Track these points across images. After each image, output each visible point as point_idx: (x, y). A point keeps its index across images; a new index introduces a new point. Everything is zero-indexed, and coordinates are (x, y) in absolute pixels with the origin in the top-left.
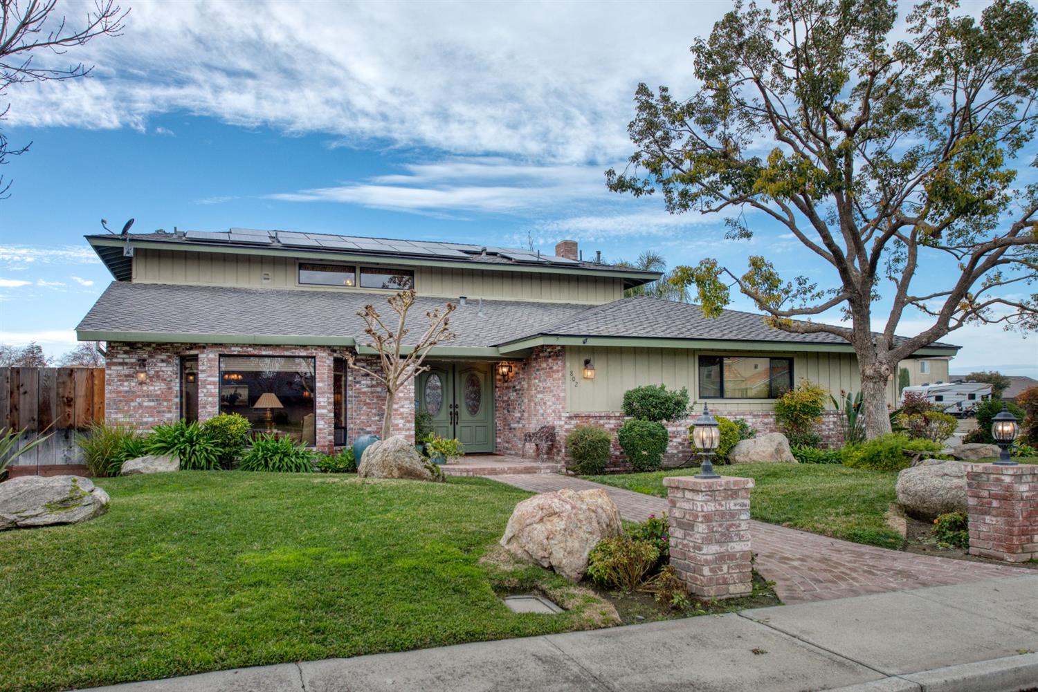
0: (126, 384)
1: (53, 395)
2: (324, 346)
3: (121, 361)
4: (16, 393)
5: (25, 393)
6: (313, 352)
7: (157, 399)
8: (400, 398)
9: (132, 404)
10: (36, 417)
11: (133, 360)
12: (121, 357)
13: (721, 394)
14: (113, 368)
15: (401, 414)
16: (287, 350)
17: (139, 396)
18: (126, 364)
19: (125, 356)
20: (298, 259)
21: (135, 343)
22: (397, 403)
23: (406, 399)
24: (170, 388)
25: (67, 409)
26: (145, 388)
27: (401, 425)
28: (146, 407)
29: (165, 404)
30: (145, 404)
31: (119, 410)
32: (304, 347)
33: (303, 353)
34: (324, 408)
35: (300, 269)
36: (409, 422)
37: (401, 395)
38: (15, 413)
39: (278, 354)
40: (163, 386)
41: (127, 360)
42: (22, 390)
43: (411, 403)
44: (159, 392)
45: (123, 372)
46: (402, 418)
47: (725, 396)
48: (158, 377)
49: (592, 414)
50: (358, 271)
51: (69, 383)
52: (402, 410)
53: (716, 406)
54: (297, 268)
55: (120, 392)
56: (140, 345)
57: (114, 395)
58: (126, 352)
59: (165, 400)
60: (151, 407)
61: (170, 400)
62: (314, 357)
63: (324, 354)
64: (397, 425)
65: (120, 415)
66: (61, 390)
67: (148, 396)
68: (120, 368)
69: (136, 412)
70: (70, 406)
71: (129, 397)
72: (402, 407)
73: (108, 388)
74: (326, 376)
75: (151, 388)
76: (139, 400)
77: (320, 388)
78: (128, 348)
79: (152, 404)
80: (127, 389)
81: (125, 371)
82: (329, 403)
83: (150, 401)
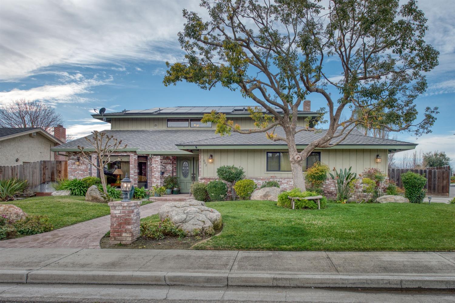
0: (74, 166)
1: (55, 170)
2: (132, 152)
3: (72, 158)
4: (44, 168)
5: (47, 169)
6: (129, 154)
7: (83, 171)
8: (154, 171)
9: (76, 173)
10: (50, 177)
11: (76, 158)
12: (72, 157)
13: (279, 170)
14: (70, 160)
15: (155, 177)
16: (119, 153)
17: (78, 170)
18: (74, 159)
19: (73, 156)
20: (167, 118)
21: (76, 152)
22: (153, 173)
23: (157, 171)
24: (87, 167)
25: (59, 174)
26: (79, 167)
27: (155, 181)
28: (80, 174)
29: (86, 173)
30: (80, 173)
31: (72, 175)
32: (126, 152)
33: (125, 154)
34: (132, 174)
35: (168, 121)
36: (158, 180)
37: (155, 170)
38: (44, 175)
39: (116, 155)
40: (85, 166)
41: (74, 158)
42: (46, 168)
43: (159, 173)
44: (84, 169)
45: (73, 162)
46: (155, 178)
47: (281, 170)
48: (84, 163)
49: (211, 178)
50: (190, 121)
51: (59, 166)
52: (155, 175)
53: (275, 174)
54: (167, 121)
55: (72, 169)
56: (78, 153)
57: (70, 170)
58: (74, 155)
59: (86, 171)
60: (81, 174)
61: (87, 171)
62: (129, 156)
63: (133, 154)
64: (153, 181)
65: (72, 176)
66: (57, 168)
67: (81, 170)
68: (72, 160)
69: (77, 175)
70: (60, 173)
71: (75, 170)
72: (155, 174)
73: (69, 167)
74: (133, 162)
75: (81, 167)
76: (78, 171)
77: (131, 167)
78: (74, 154)
79: (82, 173)
80: (74, 167)
81: (73, 161)
82: (135, 173)
83: (81, 172)
